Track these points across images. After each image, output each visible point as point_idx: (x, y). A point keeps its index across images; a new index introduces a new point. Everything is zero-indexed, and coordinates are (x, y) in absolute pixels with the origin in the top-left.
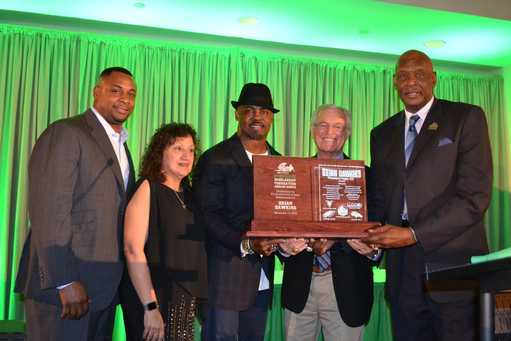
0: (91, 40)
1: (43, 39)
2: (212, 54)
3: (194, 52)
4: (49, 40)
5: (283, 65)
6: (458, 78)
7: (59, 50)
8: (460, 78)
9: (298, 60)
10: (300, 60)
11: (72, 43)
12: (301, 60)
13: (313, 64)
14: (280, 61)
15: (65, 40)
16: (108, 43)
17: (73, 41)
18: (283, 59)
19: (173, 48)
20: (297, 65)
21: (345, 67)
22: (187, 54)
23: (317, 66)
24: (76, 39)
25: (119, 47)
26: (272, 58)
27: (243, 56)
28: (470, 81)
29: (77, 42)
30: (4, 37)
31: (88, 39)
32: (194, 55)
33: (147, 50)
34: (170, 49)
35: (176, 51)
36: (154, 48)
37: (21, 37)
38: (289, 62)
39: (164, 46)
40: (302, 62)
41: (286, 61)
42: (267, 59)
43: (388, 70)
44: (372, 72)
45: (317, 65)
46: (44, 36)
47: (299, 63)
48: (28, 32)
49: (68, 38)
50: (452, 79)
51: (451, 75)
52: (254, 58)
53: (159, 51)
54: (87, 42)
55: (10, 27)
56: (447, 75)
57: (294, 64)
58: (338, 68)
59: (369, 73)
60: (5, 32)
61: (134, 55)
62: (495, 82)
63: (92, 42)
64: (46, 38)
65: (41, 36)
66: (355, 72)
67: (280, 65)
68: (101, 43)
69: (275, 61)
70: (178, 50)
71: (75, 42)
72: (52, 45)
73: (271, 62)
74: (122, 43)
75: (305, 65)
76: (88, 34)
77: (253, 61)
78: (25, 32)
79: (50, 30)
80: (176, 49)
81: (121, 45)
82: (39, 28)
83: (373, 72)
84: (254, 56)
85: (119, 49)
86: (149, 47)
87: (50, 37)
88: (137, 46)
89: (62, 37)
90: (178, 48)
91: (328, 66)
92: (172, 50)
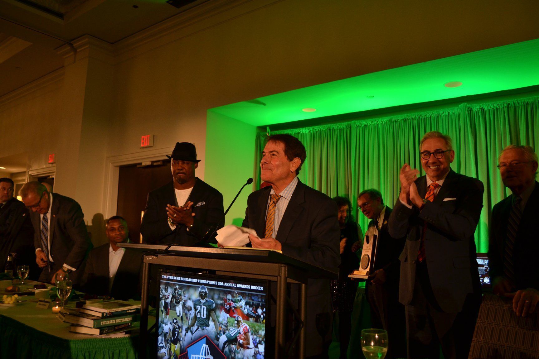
0: (358, 125)
1: (331, 131)
2: (444, 114)
3: (429, 116)
4: (335, 131)
5: (509, 109)
7: (340, 136)
10: (525, 101)
11: (347, 130)
12: (527, 101)
14: (506, 106)
15: (343, 129)
16: (369, 125)
18: (509, 104)
19: (413, 117)
20: (523, 106)
22: (425, 119)
24: (349, 127)
25: (376, 126)
26: (498, 105)
27: (471, 110)
30: (311, 134)
31: (356, 125)
32: (430, 119)
34: (411, 118)
35: (415, 119)
36: (400, 121)
37: (320, 132)
38: (515, 104)
40: (529, 102)
41: (512, 105)
42: (493, 108)
46: (331, 129)
47: (525, 103)
48: (323, 128)
49: (345, 127)
52: (481, 109)
53: (403, 121)
54: (356, 126)
55: (313, 128)
57: (520, 106)
63: (359, 126)
64: (333, 130)
65: (330, 129)
67: (506, 109)
68: (365, 126)
69: (501, 107)
70: (417, 118)
71: (349, 129)
72: (336, 134)
73: (497, 109)
74: (377, 121)
75: (531, 104)
76: (356, 121)
77: (480, 113)
78: (321, 129)
79: (334, 124)
80: (415, 117)
81: (377, 123)
82: (328, 125)
84: (480, 108)
86: (396, 121)
87: (335, 129)
88: (388, 122)
89: (341, 127)
92: (412, 119)
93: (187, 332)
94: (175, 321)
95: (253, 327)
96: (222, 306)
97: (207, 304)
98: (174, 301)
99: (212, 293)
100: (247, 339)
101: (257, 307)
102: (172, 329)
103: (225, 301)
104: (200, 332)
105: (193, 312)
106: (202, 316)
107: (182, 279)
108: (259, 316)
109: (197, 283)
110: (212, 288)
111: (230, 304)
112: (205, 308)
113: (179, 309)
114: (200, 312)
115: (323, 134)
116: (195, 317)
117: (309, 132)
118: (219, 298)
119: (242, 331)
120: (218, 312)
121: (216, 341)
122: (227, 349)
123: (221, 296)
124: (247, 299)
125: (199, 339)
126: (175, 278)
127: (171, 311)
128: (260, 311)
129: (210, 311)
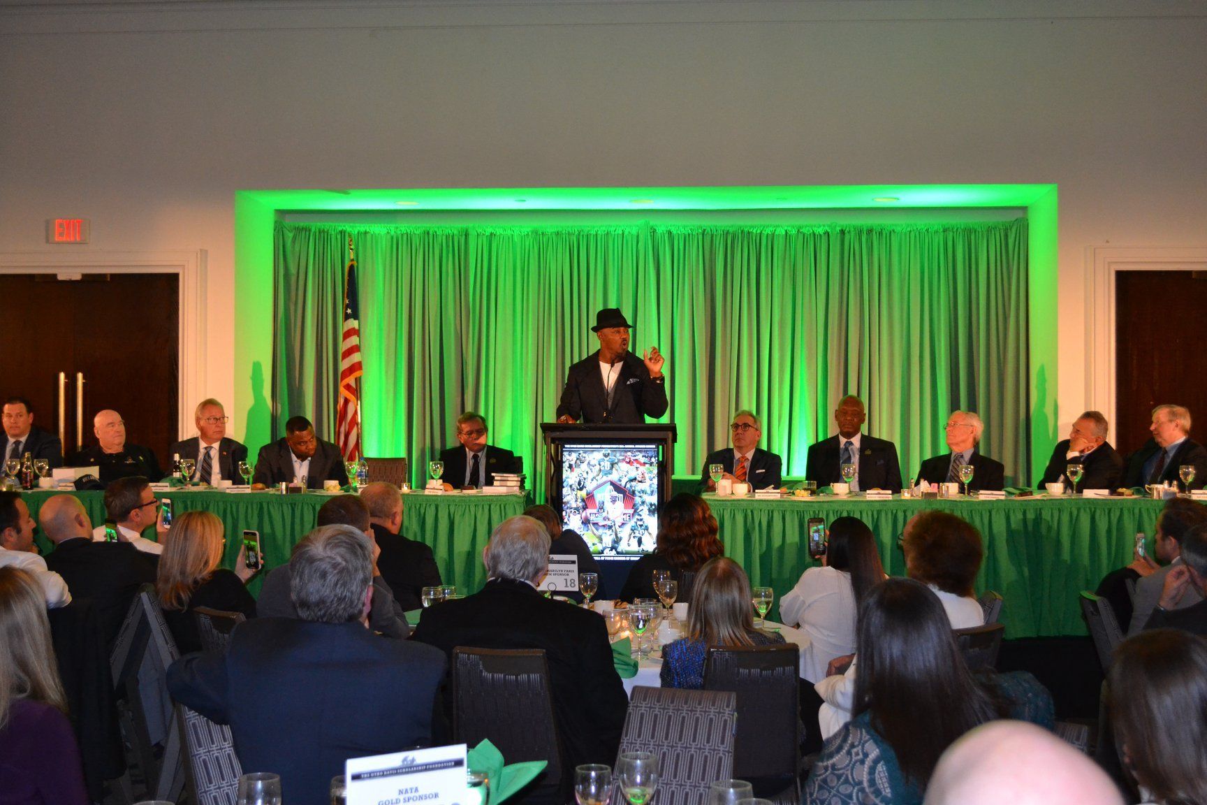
0: (480, 232)
1: (431, 236)
2: (616, 232)
3: (595, 233)
4: (436, 237)
5: (705, 236)
6: (955, 230)
7: (448, 246)
8: (957, 230)
9: (723, 229)
10: (725, 228)
12: (728, 229)
13: (742, 232)
14: (700, 232)
15: (453, 236)
16: (498, 234)
17: (462, 235)
18: (705, 230)
19: (571, 231)
20: (722, 236)
21: (786, 231)
22: (587, 235)
23: (749, 235)
24: (464, 232)
27: (654, 231)
28: (975, 232)
29: (466, 236)
30: (392, 238)
31: (477, 231)
32: (595, 237)
33: (541, 236)
34: (567, 232)
35: (573, 234)
36: (549, 233)
37: (409, 238)
38: (711, 232)
39: (560, 229)
40: (729, 231)
41: (707, 231)
42: (683, 231)
43: (847, 229)
44: (825, 233)
45: (749, 233)
46: (431, 233)
47: (725, 231)
48: (415, 228)
49: (456, 232)
50: (945, 231)
51: (942, 226)
52: (667, 231)
53: (554, 236)
54: (476, 234)
55: (397, 228)
56: (936, 228)
57: (718, 234)
58: (777, 233)
59: (820, 235)
60: (392, 233)
61: (527, 243)
62: (1014, 230)
63: (481, 234)
64: (433, 234)
65: (428, 233)
66: (801, 237)
67: (700, 237)
68: (491, 234)
69: (694, 233)
70: (577, 233)
71: (464, 237)
72: (440, 241)
73: (689, 235)
75: (732, 235)
77: (666, 236)
79: (437, 224)
80: (573, 231)
81: (513, 233)
82: (425, 224)
83: (827, 234)
84: (667, 227)
85: (511, 241)
86: (543, 234)
87: (437, 232)
88: (530, 233)
89: (450, 232)
90: (576, 230)
91: (763, 232)
92: (569, 233)
93: (592, 480)
94: (580, 475)
95: (648, 469)
96: (624, 460)
97: (610, 460)
98: (578, 462)
99: (614, 453)
100: (643, 477)
101: (651, 457)
102: (578, 481)
103: (626, 457)
104: (605, 479)
105: (597, 467)
106: (606, 468)
107: (586, 446)
108: (653, 463)
109: (601, 448)
110: (614, 450)
111: (630, 458)
112: (609, 463)
113: (584, 466)
114: (604, 466)
115: (416, 241)
116: (600, 470)
117: (388, 233)
118: (621, 455)
119: (640, 474)
120: (620, 464)
121: (619, 482)
122: (628, 486)
123: (622, 454)
124: (643, 454)
125: (605, 483)
126: (579, 446)
127: (575, 469)
128: (653, 460)
129: (612, 465)
